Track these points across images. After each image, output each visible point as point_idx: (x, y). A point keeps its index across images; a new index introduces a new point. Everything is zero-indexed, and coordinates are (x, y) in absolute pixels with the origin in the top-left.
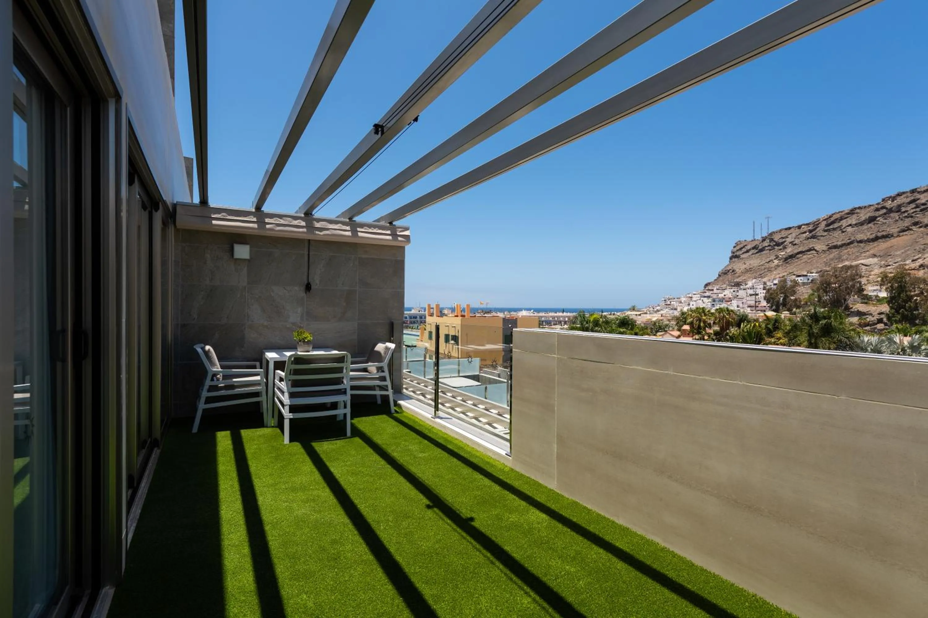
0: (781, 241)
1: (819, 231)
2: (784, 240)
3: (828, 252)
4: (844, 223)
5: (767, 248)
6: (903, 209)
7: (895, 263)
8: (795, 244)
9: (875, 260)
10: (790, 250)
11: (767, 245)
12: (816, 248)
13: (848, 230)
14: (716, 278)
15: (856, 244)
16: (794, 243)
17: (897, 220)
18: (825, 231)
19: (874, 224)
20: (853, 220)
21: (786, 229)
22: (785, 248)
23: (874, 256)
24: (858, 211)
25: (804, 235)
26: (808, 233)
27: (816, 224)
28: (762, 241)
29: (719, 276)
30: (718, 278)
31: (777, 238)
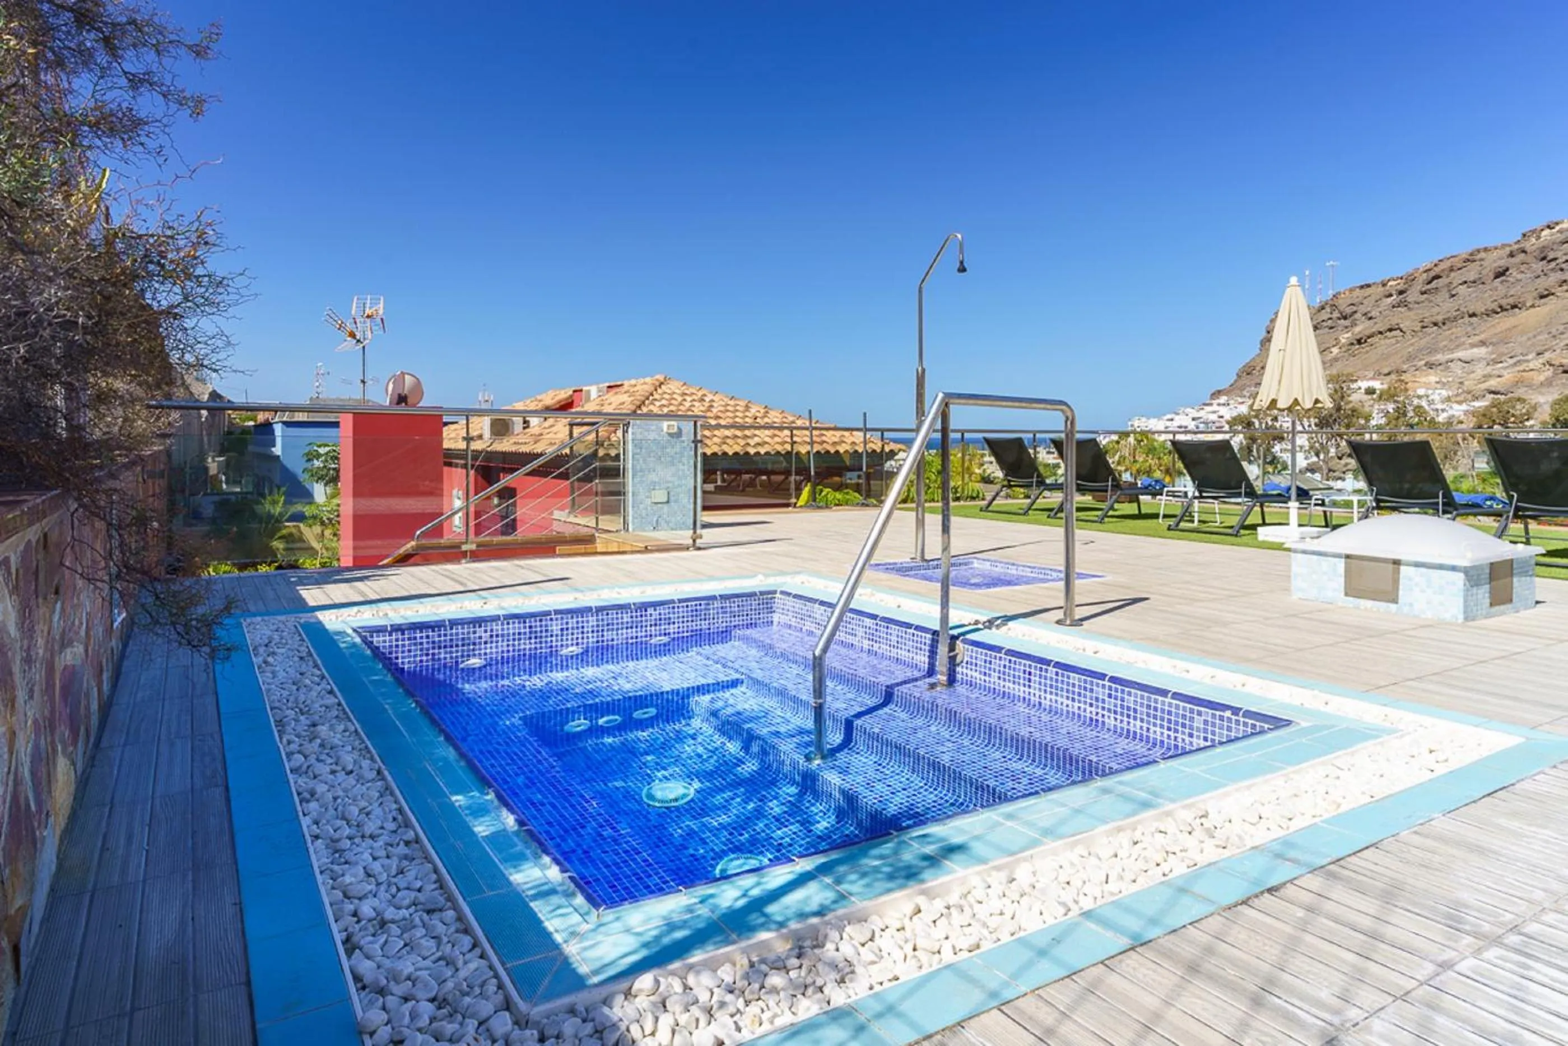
0: (1348, 310)
1: (1413, 296)
2: (1355, 308)
3: (1420, 334)
4: (1456, 277)
5: (1325, 324)
6: (1551, 256)
7: (1511, 357)
8: (1370, 318)
9: (1482, 351)
10: (1361, 328)
11: (1325, 318)
12: (1401, 326)
13: (1460, 292)
14: (1232, 381)
15: (1467, 319)
16: (1369, 315)
17: (1539, 276)
18: (1423, 293)
19: (1502, 282)
20: (1471, 273)
21: (1362, 287)
22: (1354, 324)
23: (1483, 343)
24: (1483, 255)
25: (1389, 300)
26: (1395, 297)
27: (1410, 279)
28: (1319, 311)
29: (1239, 376)
30: (1236, 381)
31: (1343, 304)
